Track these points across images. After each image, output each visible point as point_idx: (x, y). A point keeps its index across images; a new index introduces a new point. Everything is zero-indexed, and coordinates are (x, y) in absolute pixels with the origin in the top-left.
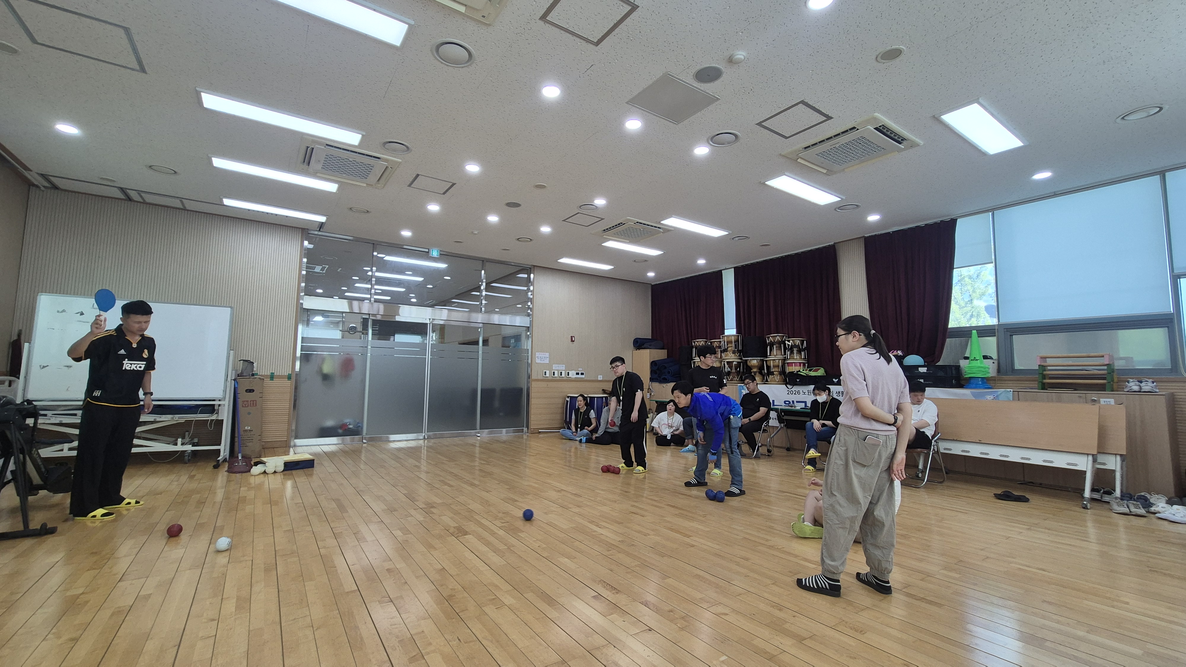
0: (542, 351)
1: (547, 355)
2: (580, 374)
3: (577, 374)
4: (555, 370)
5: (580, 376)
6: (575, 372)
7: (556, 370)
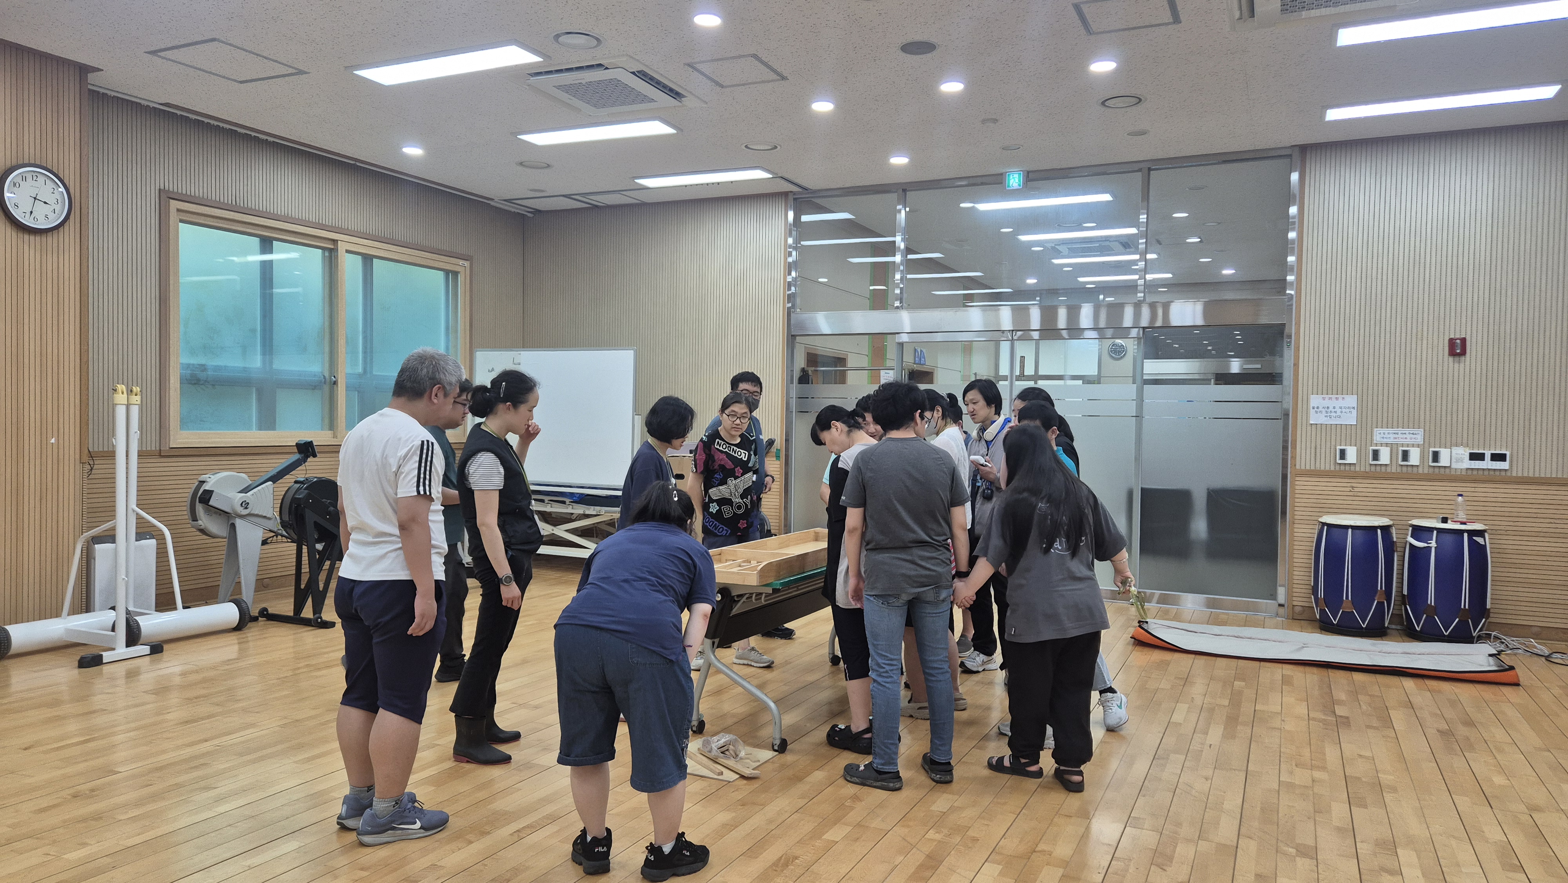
0: (1333, 388)
1: (1351, 400)
2: (1488, 457)
3: (1474, 457)
4: (1382, 445)
5: (1487, 464)
6: (1463, 453)
7: (1387, 445)
